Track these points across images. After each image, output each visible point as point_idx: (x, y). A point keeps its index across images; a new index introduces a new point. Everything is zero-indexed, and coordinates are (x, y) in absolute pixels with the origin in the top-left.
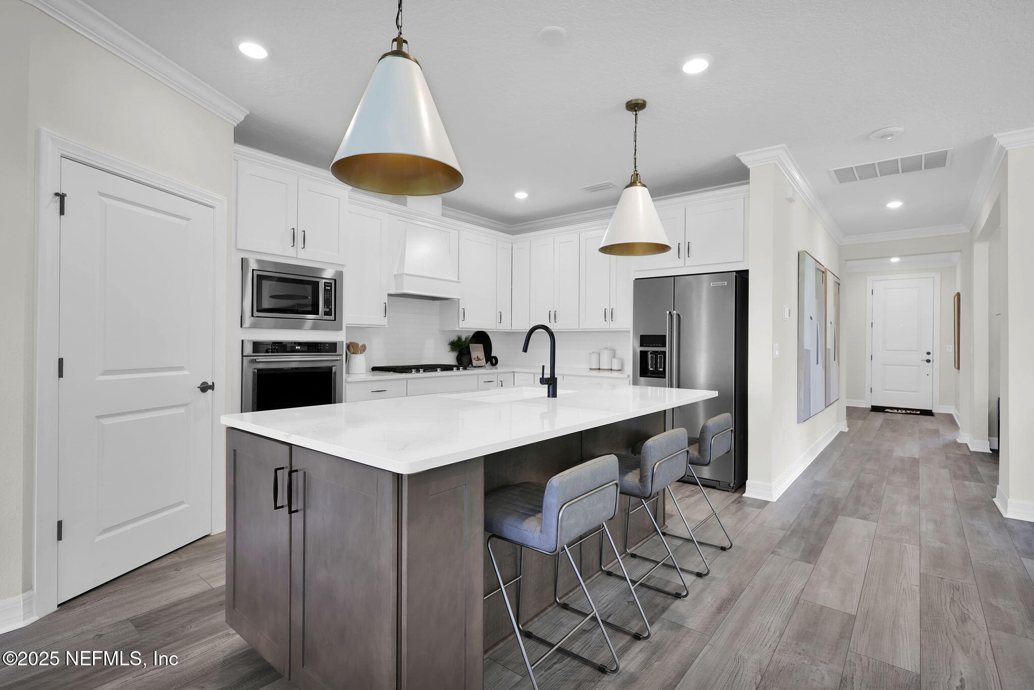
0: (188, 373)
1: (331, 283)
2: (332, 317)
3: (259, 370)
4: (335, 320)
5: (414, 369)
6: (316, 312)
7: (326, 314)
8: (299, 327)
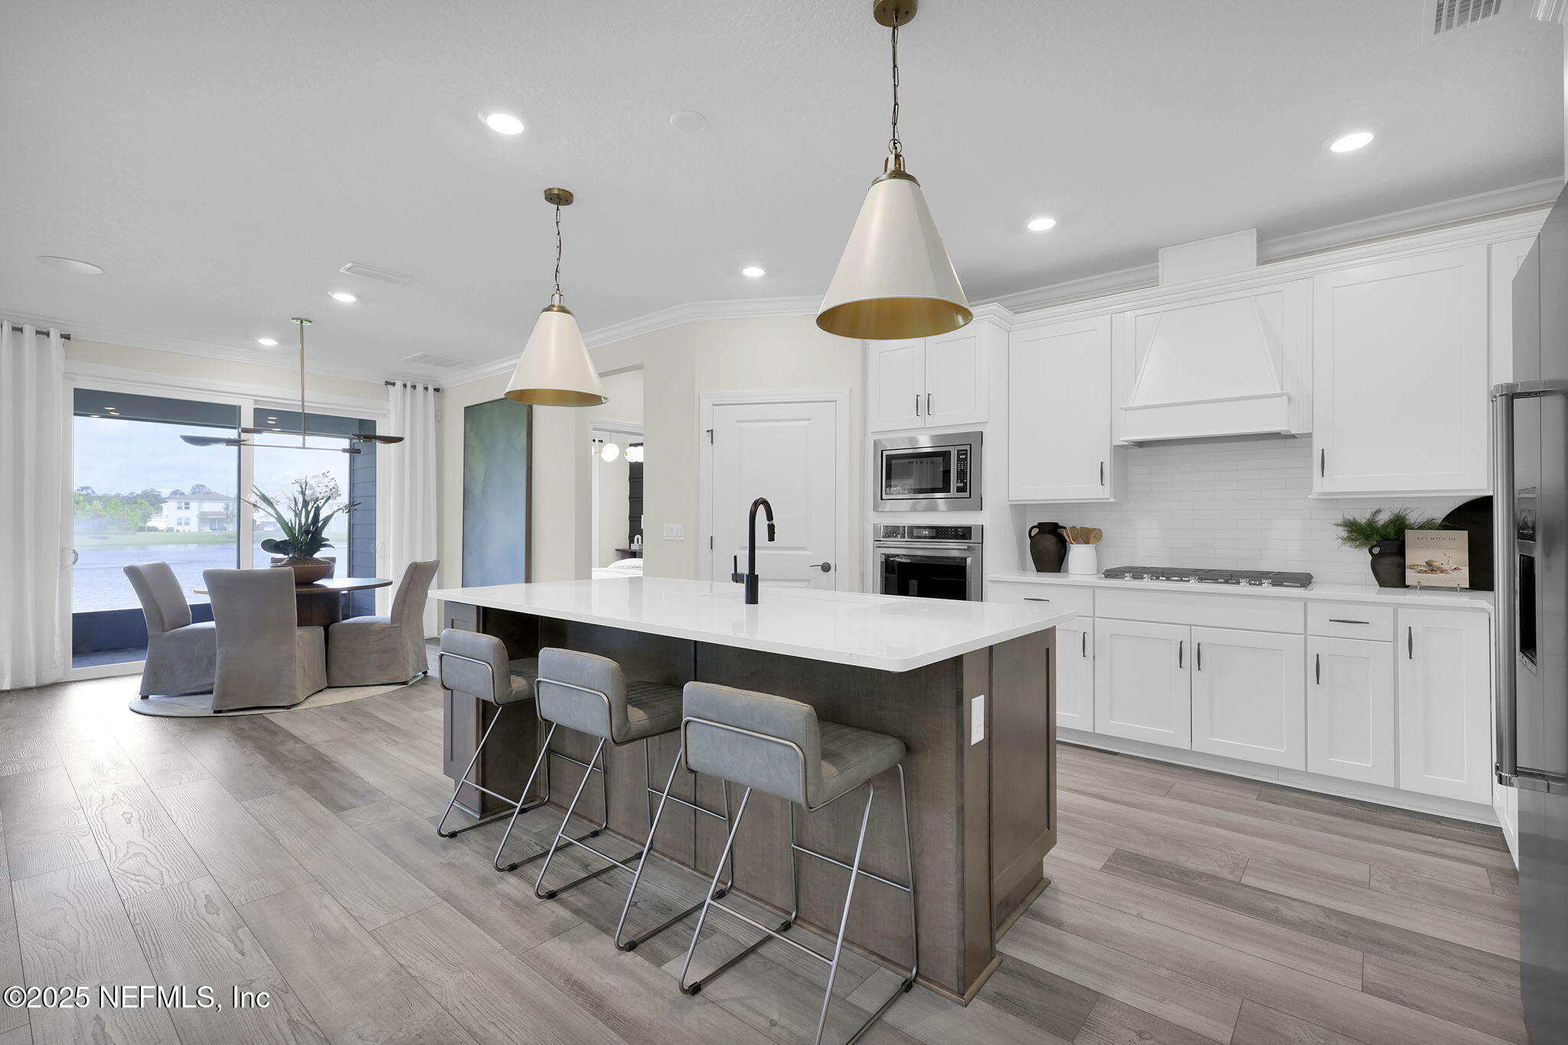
0: (810, 553)
1: (966, 450)
2: (967, 494)
3: (887, 556)
4: (970, 497)
5: (1128, 572)
6: (946, 488)
7: (959, 490)
8: (933, 509)
